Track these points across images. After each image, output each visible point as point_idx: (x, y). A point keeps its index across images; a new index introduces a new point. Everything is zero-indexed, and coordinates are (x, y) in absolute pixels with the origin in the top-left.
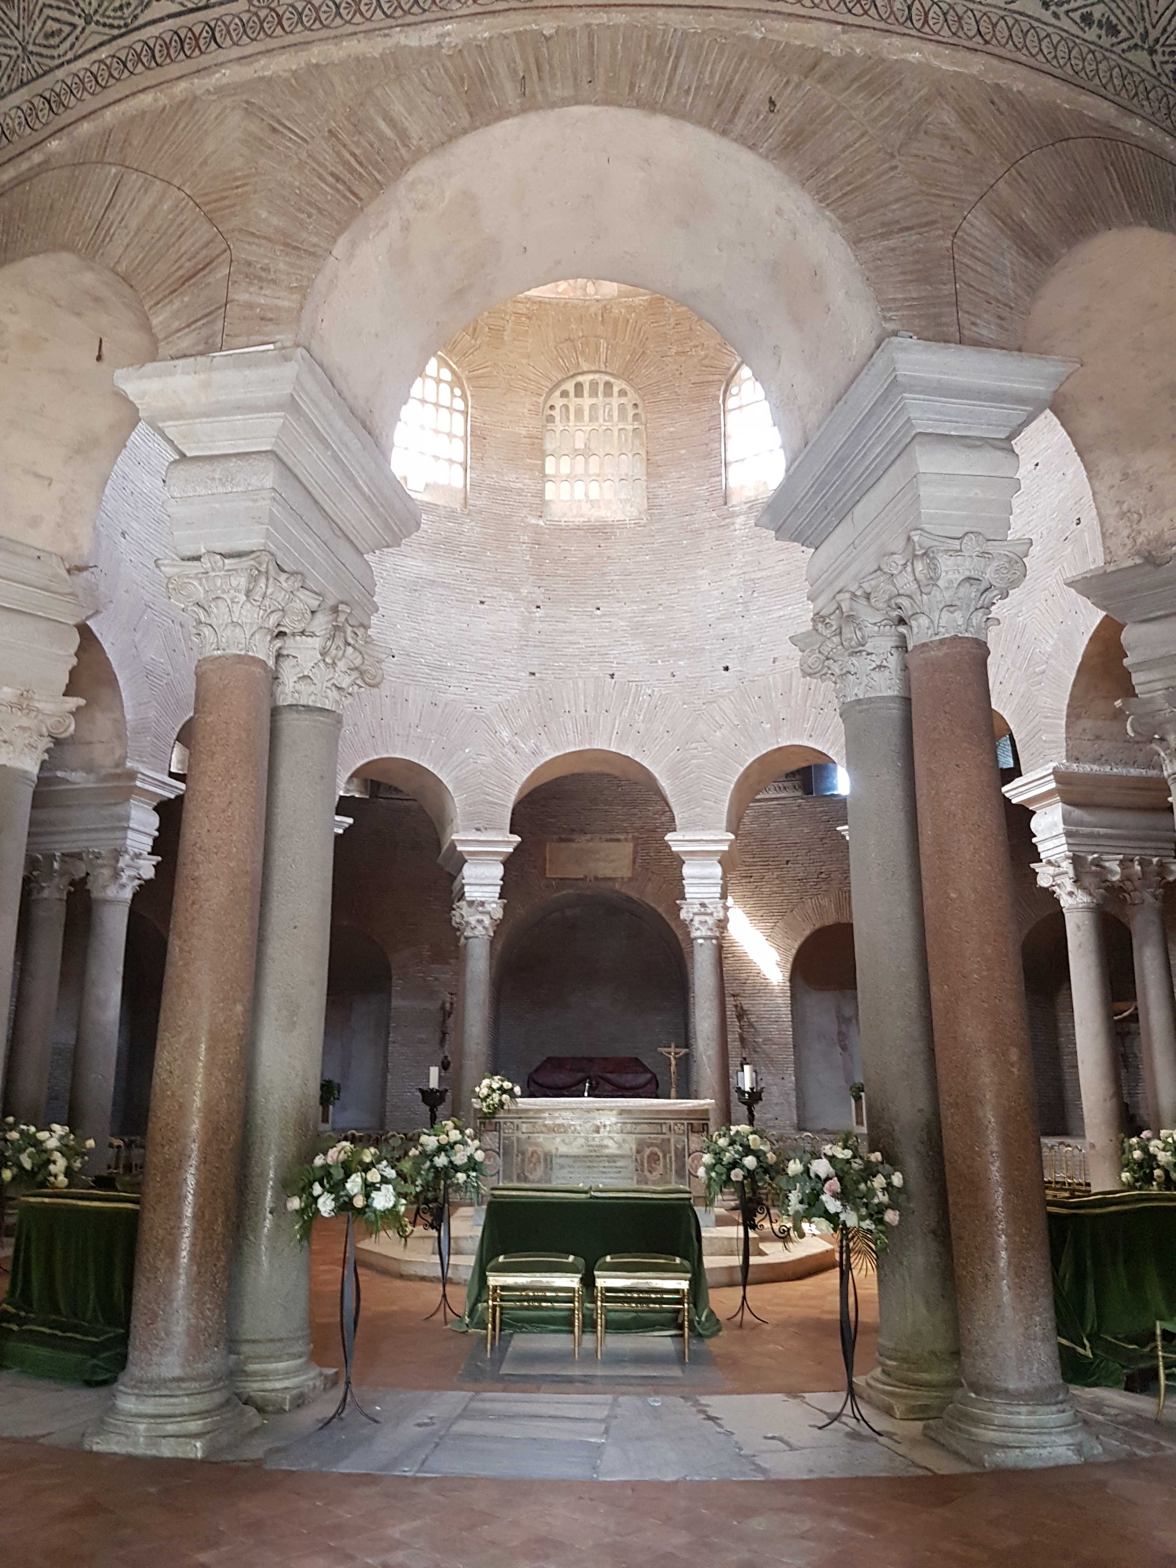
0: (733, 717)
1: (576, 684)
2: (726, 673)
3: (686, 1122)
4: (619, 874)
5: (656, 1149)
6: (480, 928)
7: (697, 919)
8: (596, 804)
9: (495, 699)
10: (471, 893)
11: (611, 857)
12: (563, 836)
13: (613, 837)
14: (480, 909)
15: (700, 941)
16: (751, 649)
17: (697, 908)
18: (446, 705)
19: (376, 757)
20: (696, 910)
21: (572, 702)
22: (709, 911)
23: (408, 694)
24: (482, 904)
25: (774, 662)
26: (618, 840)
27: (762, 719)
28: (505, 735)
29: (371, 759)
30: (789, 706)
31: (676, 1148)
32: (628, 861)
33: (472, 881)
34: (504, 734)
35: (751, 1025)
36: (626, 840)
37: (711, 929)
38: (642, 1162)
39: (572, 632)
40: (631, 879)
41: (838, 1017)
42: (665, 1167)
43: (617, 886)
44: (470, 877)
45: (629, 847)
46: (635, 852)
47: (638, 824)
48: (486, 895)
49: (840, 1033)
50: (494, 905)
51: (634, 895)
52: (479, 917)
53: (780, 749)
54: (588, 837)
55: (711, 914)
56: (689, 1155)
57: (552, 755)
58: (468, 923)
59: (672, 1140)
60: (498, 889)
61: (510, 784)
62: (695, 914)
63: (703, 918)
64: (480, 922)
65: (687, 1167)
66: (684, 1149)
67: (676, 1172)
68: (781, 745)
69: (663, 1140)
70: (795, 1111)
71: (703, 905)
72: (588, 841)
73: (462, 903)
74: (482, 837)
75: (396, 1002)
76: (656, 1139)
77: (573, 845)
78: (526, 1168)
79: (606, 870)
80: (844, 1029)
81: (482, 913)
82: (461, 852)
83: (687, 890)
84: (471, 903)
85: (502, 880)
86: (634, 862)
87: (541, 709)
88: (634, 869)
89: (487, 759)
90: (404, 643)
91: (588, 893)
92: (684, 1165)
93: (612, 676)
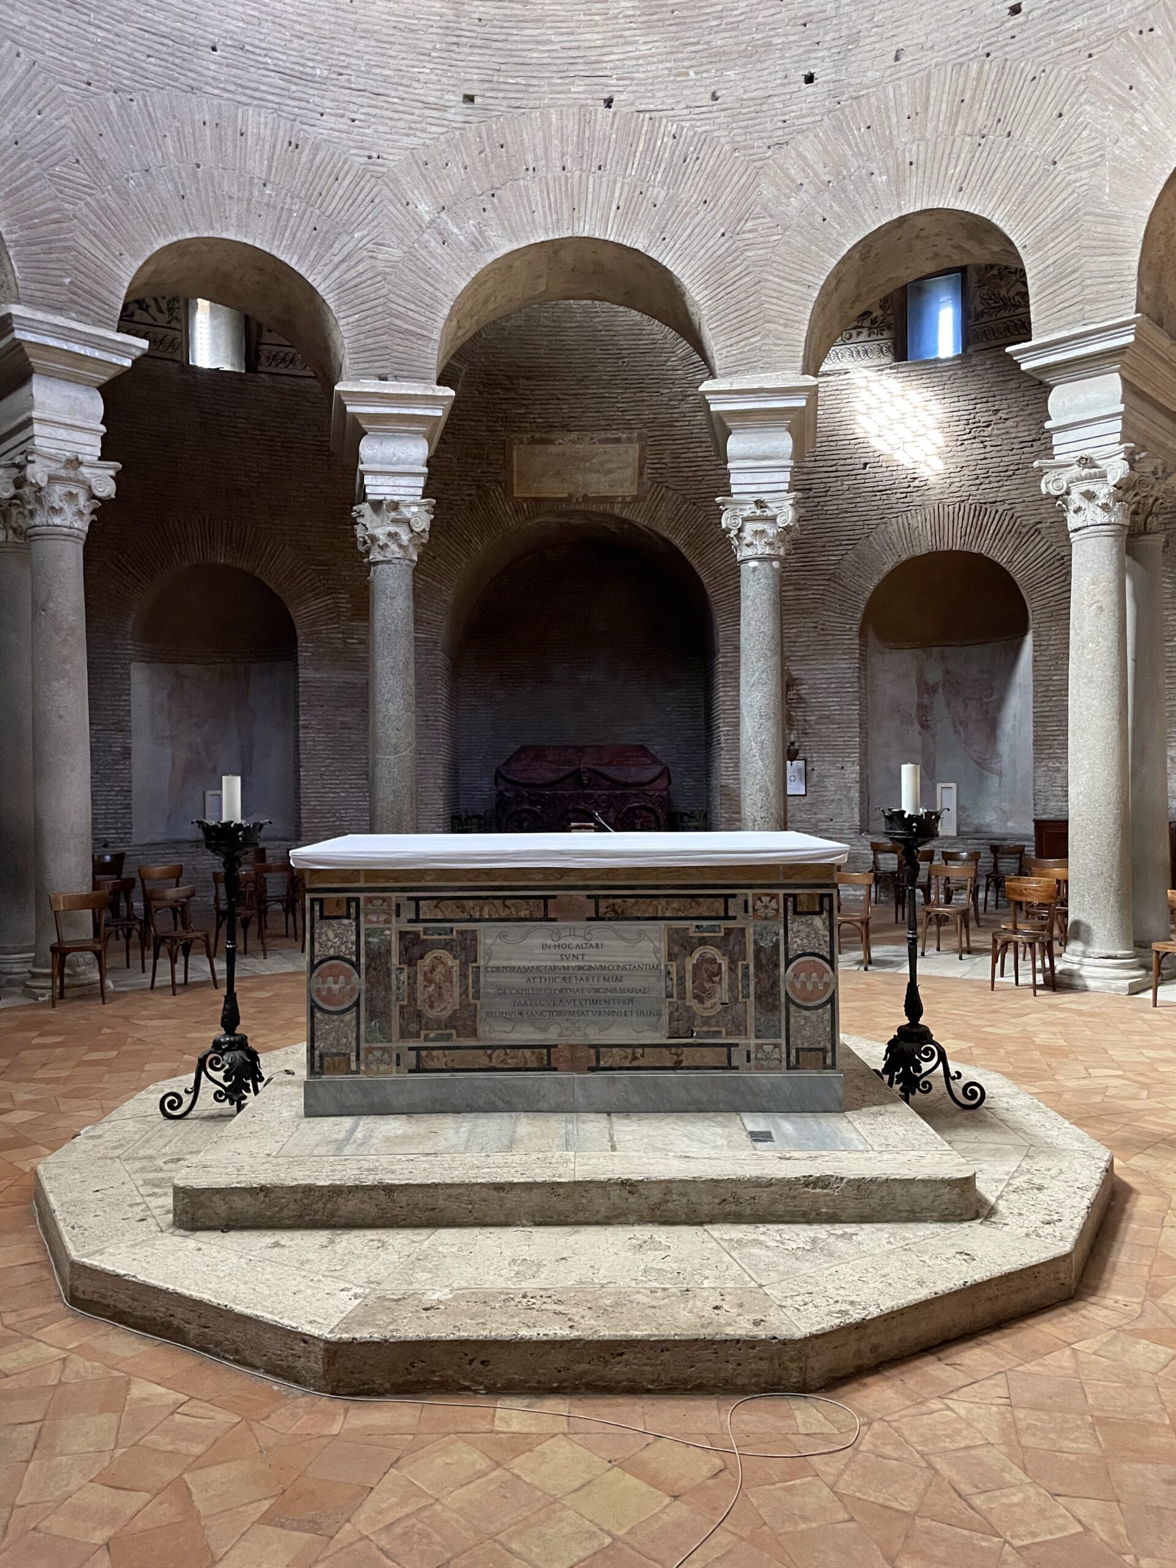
0: (819, 168)
1: (545, 118)
2: (810, 88)
3: (781, 892)
4: (619, 491)
5: (711, 951)
6: (394, 547)
7: (750, 527)
8: (587, 387)
9: (406, 141)
10: (376, 487)
11: (608, 466)
12: (537, 436)
13: (609, 435)
14: (393, 514)
15: (753, 564)
16: (854, 39)
17: (749, 510)
18: (316, 148)
19: (189, 235)
20: (746, 514)
21: (540, 152)
22: (769, 513)
23: (245, 121)
24: (395, 506)
25: (897, 59)
26: (618, 441)
27: (873, 167)
28: (424, 209)
29: (181, 237)
30: (923, 138)
31: (758, 950)
32: (630, 472)
33: (377, 467)
34: (422, 208)
35: (801, 699)
36: (629, 440)
37: (770, 544)
38: (681, 979)
39: (539, 20)
40: (636, 499)
41: (919, 686)
42: (732, 988)
43: (617, 509)
44: (373, 460)
45: (632, 452)
46: (642, 459)
47: (648, 415)
48: (402, 491)
49: (920, 706)
50: (415, 509)
51: (640, 520)
52: (392, 529)
53: (902, 220)
54: (573, 436)
55: (773, 519)
56: (788, 964)
57: (507, 248)
58: (373, 538)
59: (750, 932)
60: (421, 482)
61: (433, 298)
62: (745, 520)
63: (759, 526)
64: (392, 536)
65: (783, 987)
66: (776, 946)
67: (759, 997)
68: (904, 213)
69: (729, 932)
70: (857, 810)
71: (760, 504)
72: (574, 442)
73: (365, 508)
74: (389, 387)
75: (305, 674)
76: (712, 929)
77: (553, 449)
78: (421, 997)
79: (598, 484)
80: (926, 700)
81: (395, 521)
82: (354, 415)
83: (733, 479)
84: (377, 506)
85: (428, 466)
86: (641, 474)
87: (486, 164)
88: (640, 484)
89: (396, 253)
90: (233, 25)
91: (576, 521)
92: (775, 983)
93: (609, 103)
